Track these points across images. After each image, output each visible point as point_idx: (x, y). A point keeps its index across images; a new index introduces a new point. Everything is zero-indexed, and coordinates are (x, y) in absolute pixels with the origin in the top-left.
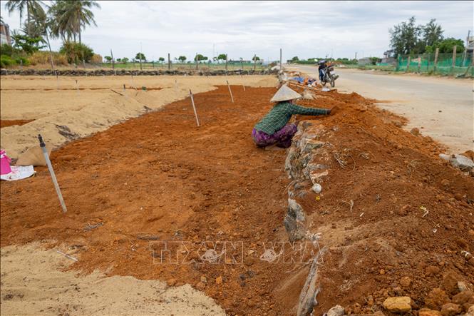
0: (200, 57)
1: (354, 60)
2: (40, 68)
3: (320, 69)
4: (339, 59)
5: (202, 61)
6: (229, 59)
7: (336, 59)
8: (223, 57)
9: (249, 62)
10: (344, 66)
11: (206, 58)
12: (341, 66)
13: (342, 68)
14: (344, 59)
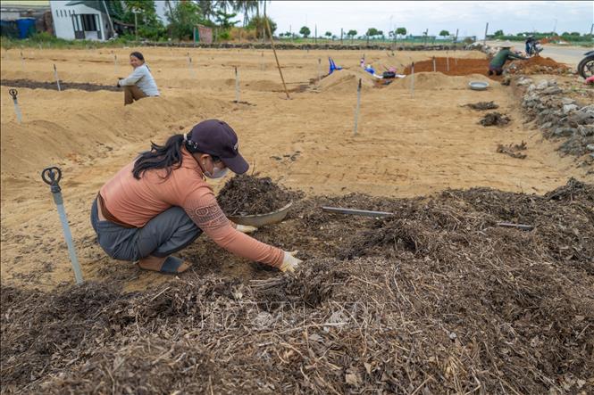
0: (372, 32)
1: (589, 35)
2: (237, 42)
3: (527, 43)
4: (565, 34)
5: (376, 36)
6: (408, 34)
7: (560, 34)
8: (402, 31)
9: (434, 37)
10: (565, 43)
11: (381, 33)
12: (561, 43)
13: (562, 45)
14: (573, 34)
